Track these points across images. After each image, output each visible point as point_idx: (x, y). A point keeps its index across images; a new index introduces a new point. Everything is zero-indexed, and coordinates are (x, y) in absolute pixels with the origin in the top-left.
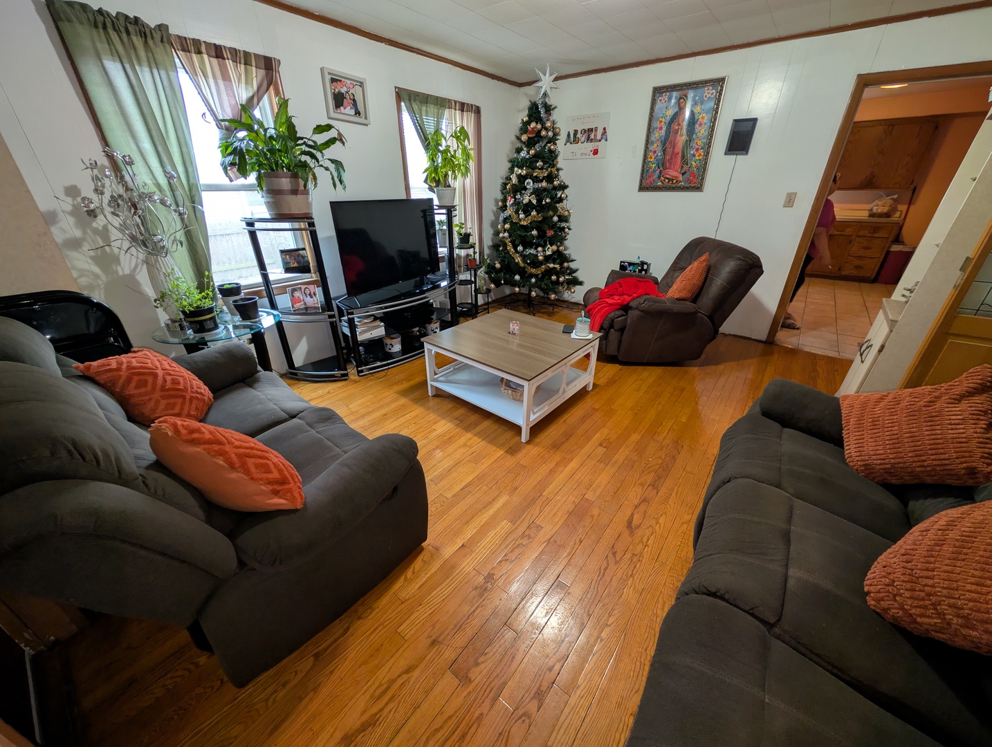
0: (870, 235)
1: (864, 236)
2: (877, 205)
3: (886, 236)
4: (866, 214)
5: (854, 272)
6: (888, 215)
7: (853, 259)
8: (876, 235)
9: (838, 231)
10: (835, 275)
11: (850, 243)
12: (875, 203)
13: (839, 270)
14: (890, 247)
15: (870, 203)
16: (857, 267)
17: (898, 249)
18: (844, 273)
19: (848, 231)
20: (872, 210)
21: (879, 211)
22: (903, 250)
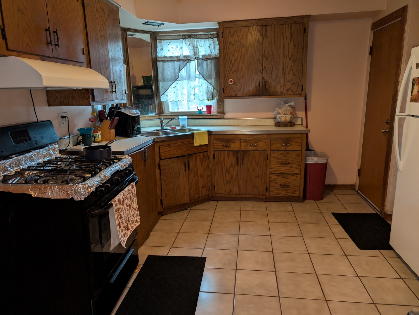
0: (283, 148)
1: (278, 151)
2: (279, 114)
3: (298, 148)
4: (272, 122)
5: (283, 192)
6: (291, 124)
7: (277, 177)
8: (289, 148)
9: (250, 146)
10: (264, 197)
11: (267, 159)
12: (276, 112)
13: (267, 191)
14: (306, 160)
15: (273, 111)
16: (283, 186)
17: (314, 162)
18: (273, 194)
19: (261, 145)
20: (275, 118)
21: (283, 119)
22: (319, 162)
